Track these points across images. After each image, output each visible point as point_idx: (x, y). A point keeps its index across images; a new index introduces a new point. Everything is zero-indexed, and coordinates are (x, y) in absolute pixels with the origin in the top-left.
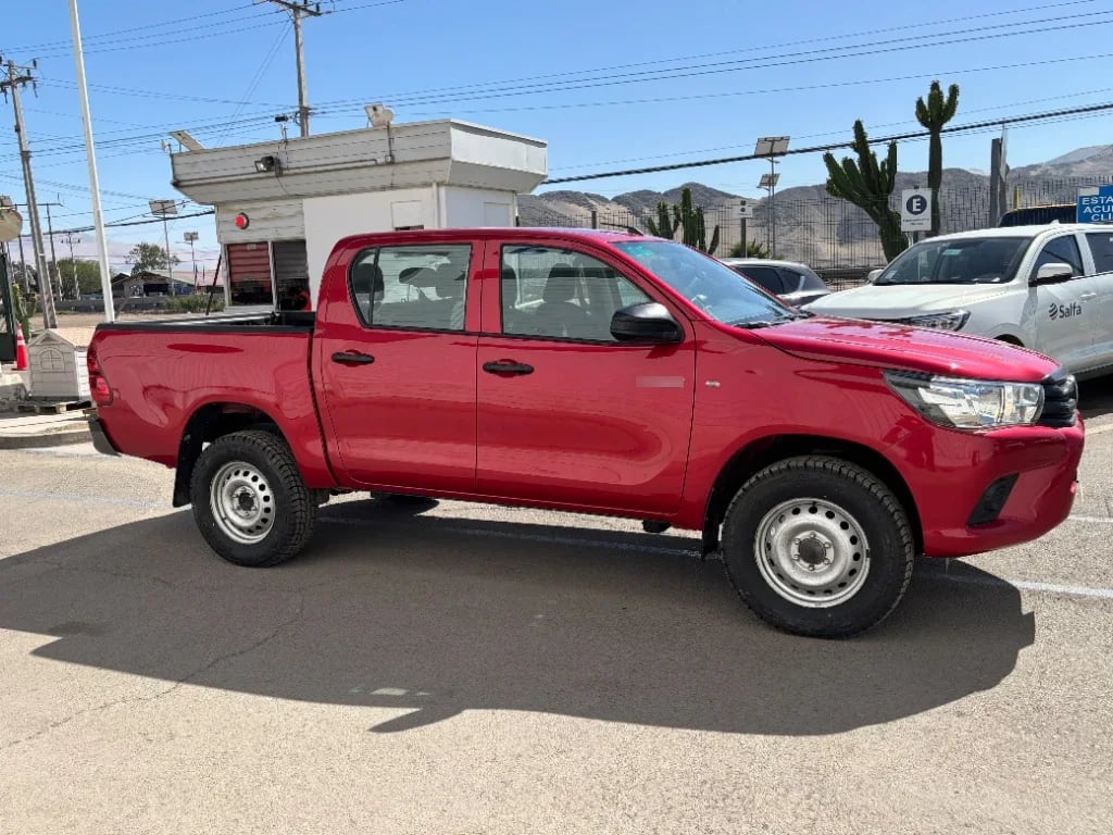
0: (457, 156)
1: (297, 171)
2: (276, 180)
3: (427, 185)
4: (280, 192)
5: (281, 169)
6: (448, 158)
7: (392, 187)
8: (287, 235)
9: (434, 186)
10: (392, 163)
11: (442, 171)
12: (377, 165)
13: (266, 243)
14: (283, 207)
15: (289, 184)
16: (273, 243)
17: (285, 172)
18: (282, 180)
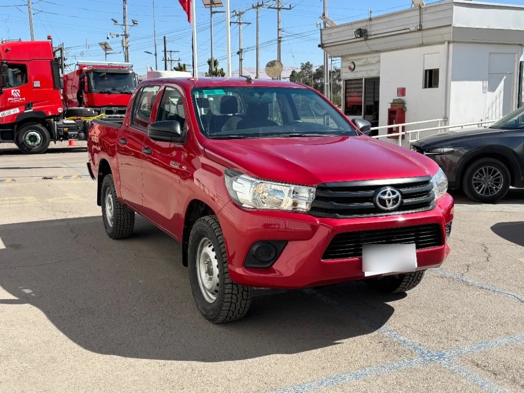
0: (456, 24)
1: (375, 36)
2: (364, 42)
3: (443, 43)
4: (366, 49)
5: (367, 36)
6: (450, 25)
7: (422, 45)
8: (373, 74)
9: (446, 44)
10: (420, 30)
11: (448, 34)
12: (410, 32)
13: (362, 79)
14: (372, 58)
15: (372, 44)
16: (366, 80)
17: (369, 37)
18: (368, 42)
